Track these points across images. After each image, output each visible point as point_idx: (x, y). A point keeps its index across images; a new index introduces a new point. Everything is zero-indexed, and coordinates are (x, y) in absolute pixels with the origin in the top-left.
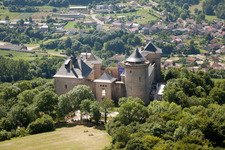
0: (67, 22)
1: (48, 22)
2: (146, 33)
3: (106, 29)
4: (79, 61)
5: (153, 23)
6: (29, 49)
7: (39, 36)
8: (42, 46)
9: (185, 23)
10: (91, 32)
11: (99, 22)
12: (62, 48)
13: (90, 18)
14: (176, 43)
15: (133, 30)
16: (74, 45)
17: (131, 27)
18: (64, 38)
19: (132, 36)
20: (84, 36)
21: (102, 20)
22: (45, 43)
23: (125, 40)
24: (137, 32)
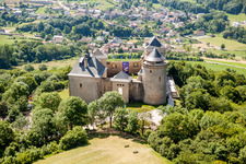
0: (37, 7)
1: (21, 7)
2: (107, 18)
3: (73, 14)
4: (94, 60)
5: (111, 10)
6: (7, 32)
7: (14, 20)
8: (17, 29)
9: (137, 10)
10: (60, 17)
11: (65, 8)
12: (35, 30)
13: (58, 5)
14: (134, 28)
15: (96, 16)
16: (46, 28)
17: (93, 13)
18: (37, 22)
19: (96, 21)
20: (54, 20)
21: (68, 6)
22: (20, 26)
23: (90, 24)
24: (99, 17)
